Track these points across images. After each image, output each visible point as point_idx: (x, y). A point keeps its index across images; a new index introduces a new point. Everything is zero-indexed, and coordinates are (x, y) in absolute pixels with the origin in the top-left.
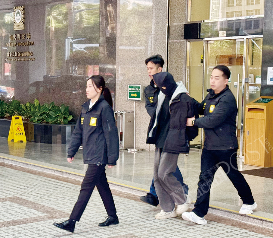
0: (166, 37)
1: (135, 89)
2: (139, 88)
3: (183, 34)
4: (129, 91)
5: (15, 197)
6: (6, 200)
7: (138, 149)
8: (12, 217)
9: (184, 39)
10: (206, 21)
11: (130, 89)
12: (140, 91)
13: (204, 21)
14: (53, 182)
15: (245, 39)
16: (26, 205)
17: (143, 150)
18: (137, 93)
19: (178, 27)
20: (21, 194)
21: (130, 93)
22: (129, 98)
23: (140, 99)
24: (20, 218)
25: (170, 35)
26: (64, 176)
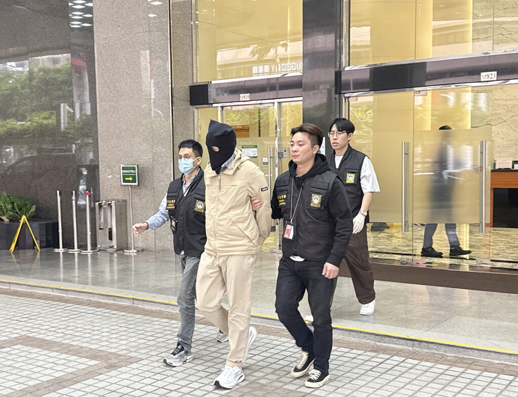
0: (169, 103)
1: (129, 171)
2: (134, 169)
3: (189, 99)
4: (123, 173)
5: (24, 337)
6: (12, 342)
7: (138, 249)
8: (48, 372)
9: (191, 104)
10: (213, 82)
11: (124, 171)
12: (135, 173)
13: (211, 82)
14: (60, 307)
15: (276, 104)
16: (53, 349)
17: (143, 250)
18: (132, 176)
19: (183, 89)
20: (28, 331)
21: (123, 176)
22: (123, 184)
23: (136, 184)
24: (63, 374)
25: (174, 99)
26: (70, 296)
